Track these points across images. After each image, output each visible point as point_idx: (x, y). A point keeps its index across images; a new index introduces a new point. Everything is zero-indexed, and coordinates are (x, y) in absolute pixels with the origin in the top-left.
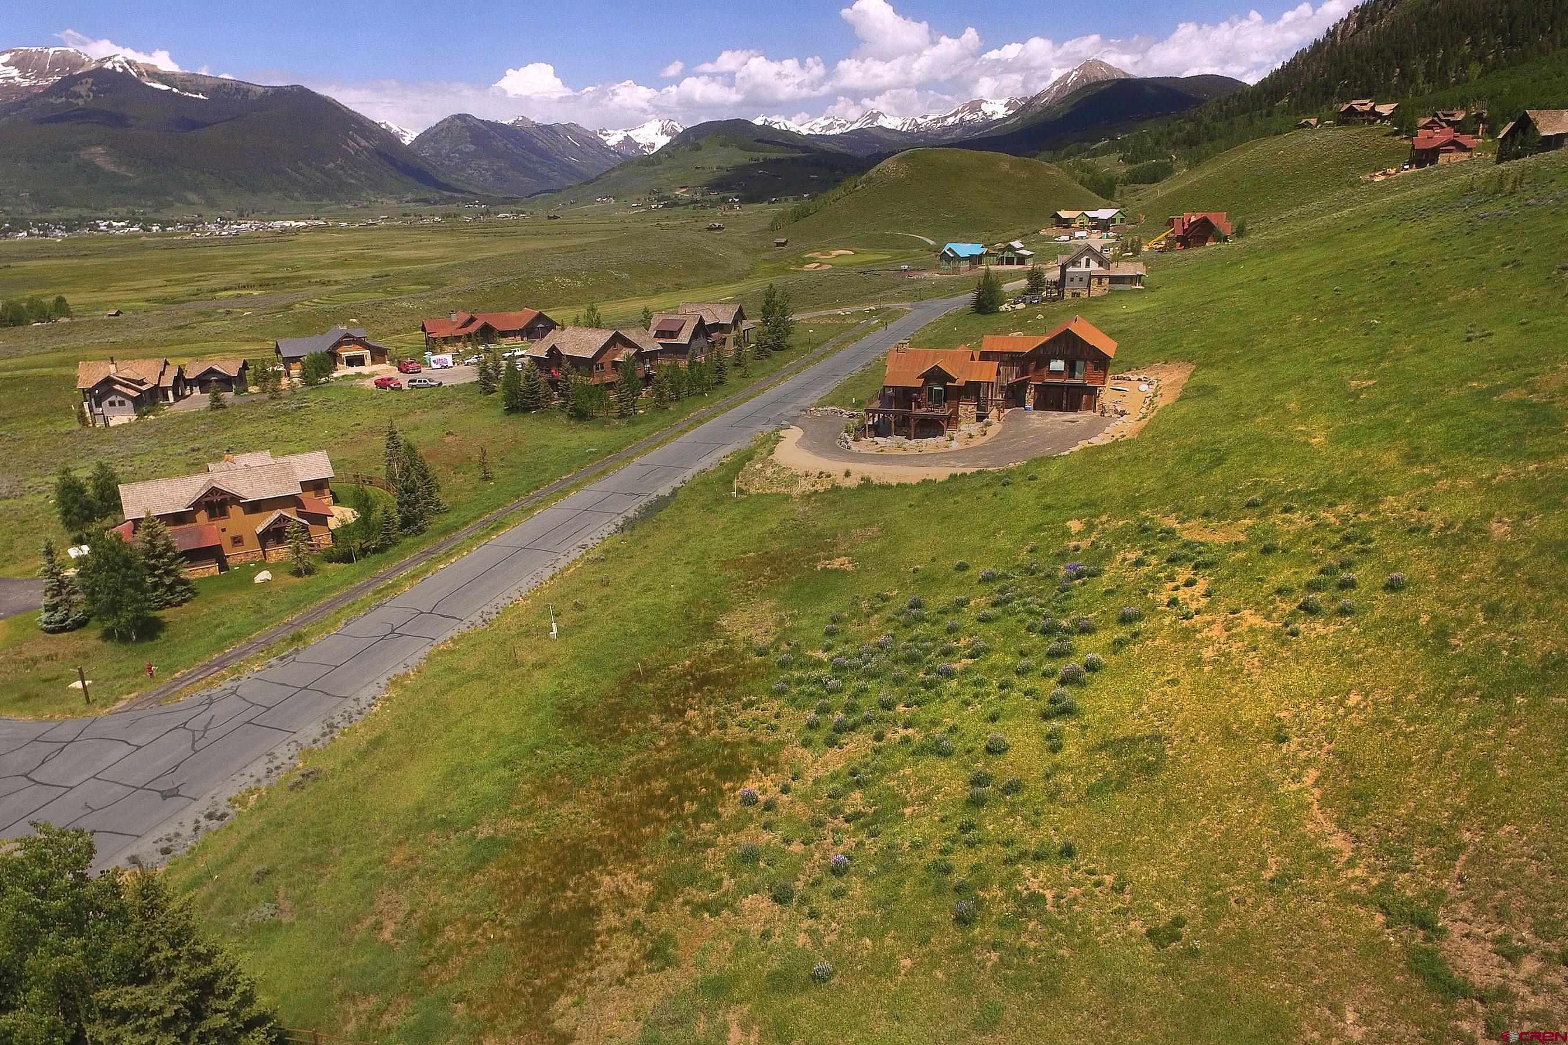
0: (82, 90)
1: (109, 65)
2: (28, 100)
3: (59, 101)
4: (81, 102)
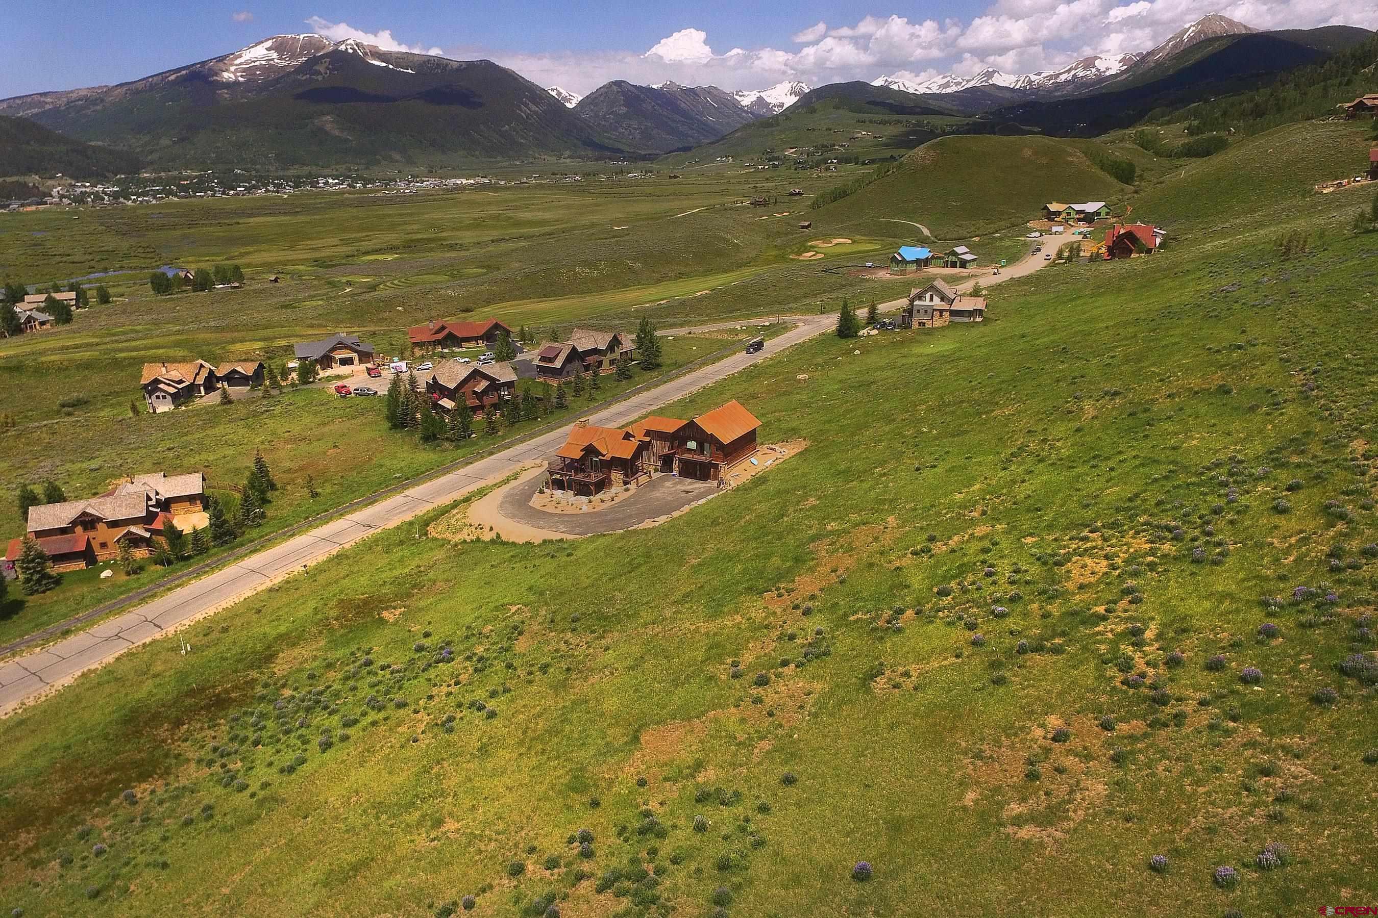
0: (321, 68)
1: (343, 47)
2: (283, 77)
3: (304, 78)
4: (320, 78)
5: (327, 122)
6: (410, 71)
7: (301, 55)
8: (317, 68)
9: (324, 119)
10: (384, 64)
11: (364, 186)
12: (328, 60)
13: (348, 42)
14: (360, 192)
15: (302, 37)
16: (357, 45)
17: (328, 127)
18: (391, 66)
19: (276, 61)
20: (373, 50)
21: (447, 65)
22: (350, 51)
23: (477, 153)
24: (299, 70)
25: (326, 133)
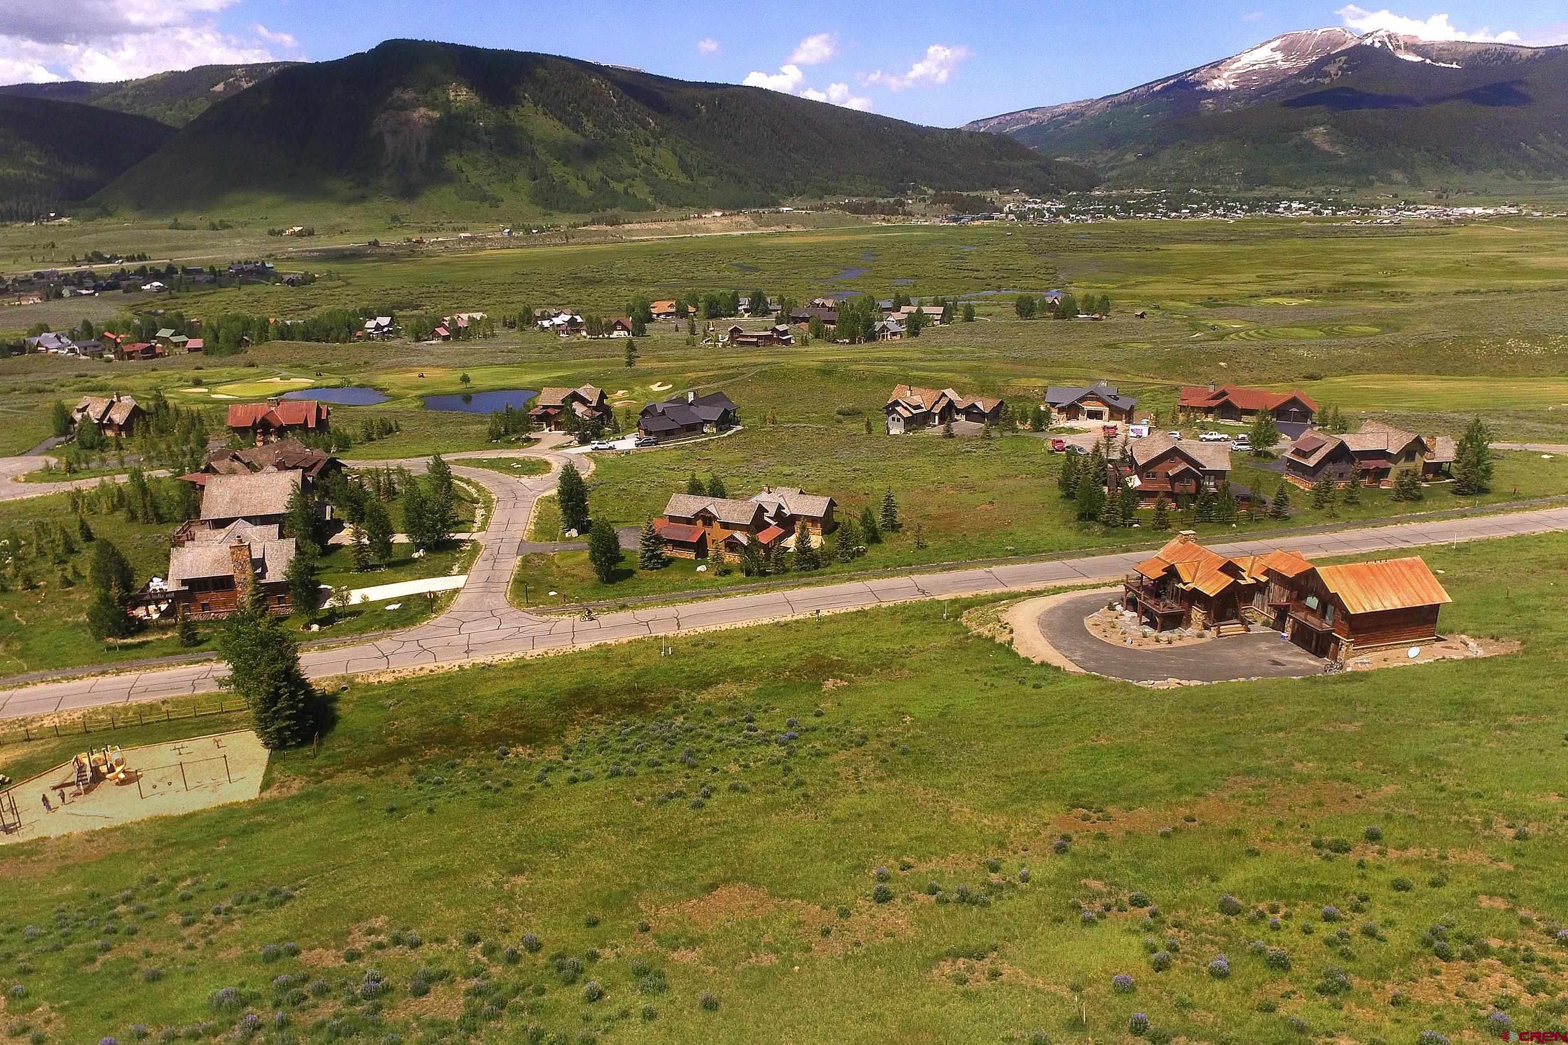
0: (1332, 69)
1: (1368, 42)
2: (1282, 81)
3: (1308, 81)
4: (1327, 81)
5: (1319, 135)
6: (1454, 66)
7: (1312, 54)
8: (1326, 68)
9: (1315, 130)
10: (1419, 59)
11: (1334, 213)
12: (1343, 58)
13: (1378, 34)
14: (1327, 220)
15: (1319, 33)
16: (1389, 37)
17: (1318, 141)
18: (1428, 61)
19: (1279, 63)
20: (1410, 41)
21: (1514, 54)
22: (1377, 45)
23: (1522, 173)
24: (1304, 73)
25: (1314, 147)
